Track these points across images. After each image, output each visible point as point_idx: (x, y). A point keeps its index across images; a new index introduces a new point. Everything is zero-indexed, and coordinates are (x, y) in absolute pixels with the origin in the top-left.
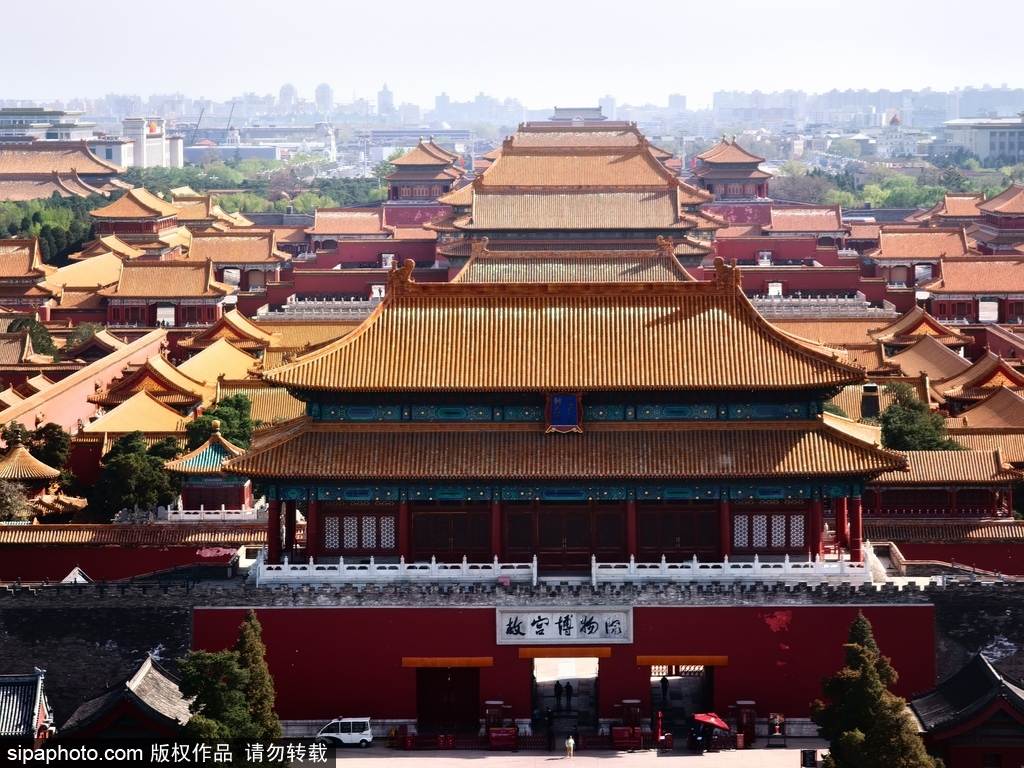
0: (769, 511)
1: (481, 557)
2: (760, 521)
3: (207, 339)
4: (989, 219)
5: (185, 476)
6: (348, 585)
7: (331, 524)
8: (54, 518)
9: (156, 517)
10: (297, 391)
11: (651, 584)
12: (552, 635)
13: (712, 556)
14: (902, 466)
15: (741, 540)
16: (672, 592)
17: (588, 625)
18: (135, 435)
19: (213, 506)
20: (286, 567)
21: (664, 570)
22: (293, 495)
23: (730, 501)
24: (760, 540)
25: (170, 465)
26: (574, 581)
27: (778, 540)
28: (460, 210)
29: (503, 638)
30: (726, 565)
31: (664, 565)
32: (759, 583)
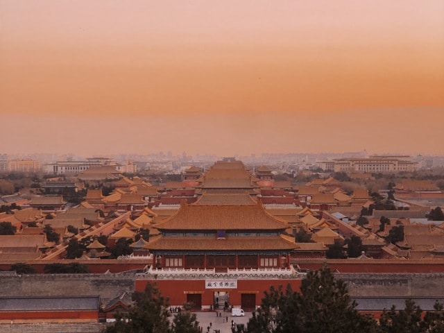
0: (269, 257)
1: (202, 268)
3: (141, 213)
5: (134, 248)
6: (171, 275)
7: (167, 260)
8: (104, 258)
9: (127, 258)
10: (159, 230)
11: (242, 274)
12: (218, 287)
13: (256, 268)
15: (262, 265)
16: (246, 276)
17: (227, 284)
19: (140, 255)
20: (157, 270)
21: (244, 271)
22: (159, 254)
23: (260, 255)
24: (267, 265)
25: (130, 246)
26: (224, 274)
27: (271, 264)
28: (200, 183)
29: (207, 287)
30: (259, 270)
32: (266, 274)
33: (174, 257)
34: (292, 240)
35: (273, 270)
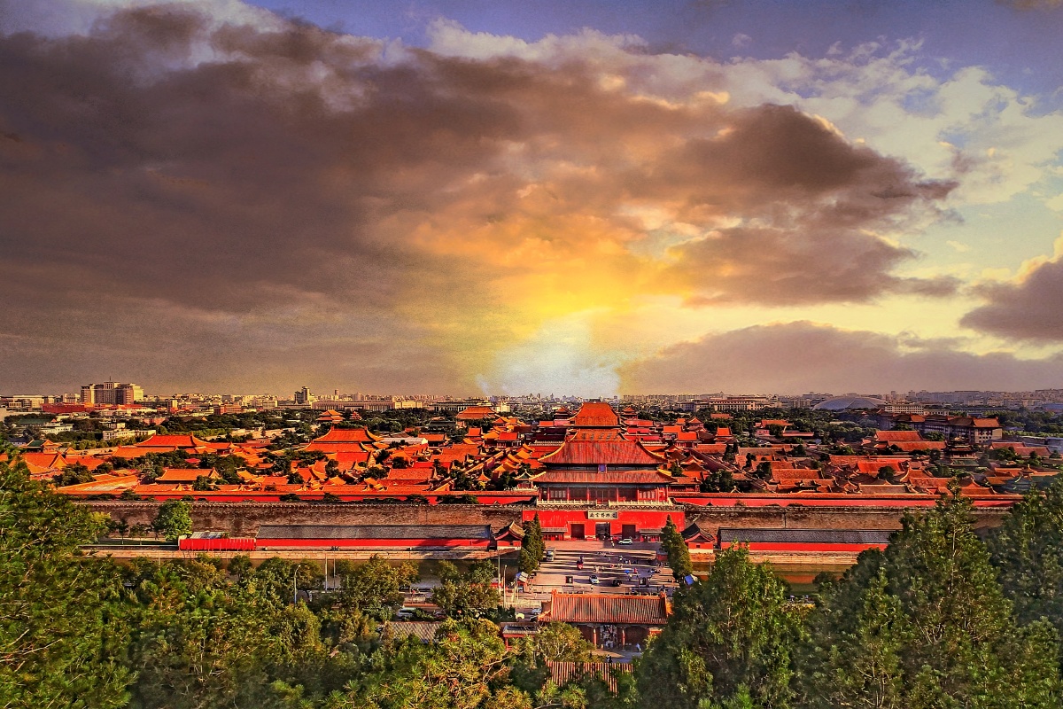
0: (647, 491)
1: (585, 500)
2: (645, 493)
5: (519, 481)
6: (556, 506)
8: (490, 490)
10: (544, 463)
11: (623, 506)
12: (600, 517)
13: (635, 500)
14: (675, 481)
15: (641, 497)
16: (626, 507)
17: (608, 515)
23: (638, 488)
24: (645, 497)
25: (515, 478)
26: (605, 505)
29: (590, 518)
30: (638, 502)
31: (625, 502)
32: (645, 506)
33: (559, 489)
34: (669, 473)
35: (651, 502)
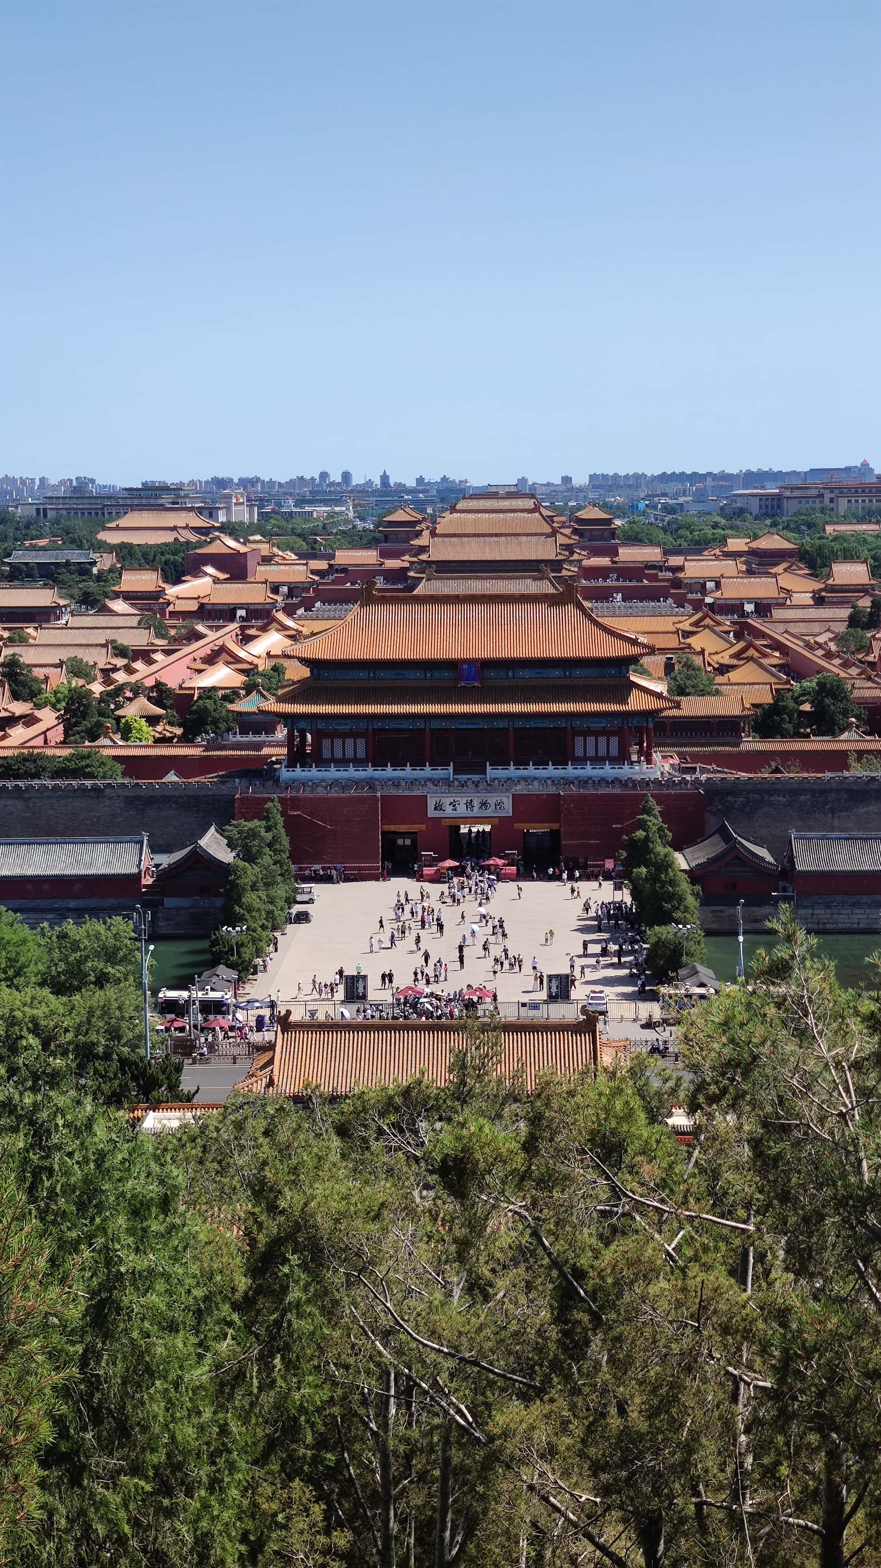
0: (596, 734)
1: (418, 763)
2: (591, 740)
3: (264, 629)
4: (753, 553)
5: (240, 714)
6: (336, 780)
7: (326, 743)
8: (161, 741)
9: (223, 740)
10: (305, 661)
11: (525, 779)
12: (462, 810)
13: (561, 762)
14: (678, 706)
15: (579, 752)
16: (536, 783)
17: (484, 804)
18: (214, 689)
19: (257, 732)
20: (298, 769)
21: (531, 771)
22: (302, 725)
23: (573, 728)
24: (591, 752)
25: (231, 707)
26: (476, 777)
27: (602, 752)
28: (424, 549)
29: (431, 813)
30: (570, 767)
31: (531, 767)
32: (590, 778)
33: (344, 735)
34: (659, 687)
35: (607, 767)
